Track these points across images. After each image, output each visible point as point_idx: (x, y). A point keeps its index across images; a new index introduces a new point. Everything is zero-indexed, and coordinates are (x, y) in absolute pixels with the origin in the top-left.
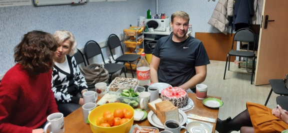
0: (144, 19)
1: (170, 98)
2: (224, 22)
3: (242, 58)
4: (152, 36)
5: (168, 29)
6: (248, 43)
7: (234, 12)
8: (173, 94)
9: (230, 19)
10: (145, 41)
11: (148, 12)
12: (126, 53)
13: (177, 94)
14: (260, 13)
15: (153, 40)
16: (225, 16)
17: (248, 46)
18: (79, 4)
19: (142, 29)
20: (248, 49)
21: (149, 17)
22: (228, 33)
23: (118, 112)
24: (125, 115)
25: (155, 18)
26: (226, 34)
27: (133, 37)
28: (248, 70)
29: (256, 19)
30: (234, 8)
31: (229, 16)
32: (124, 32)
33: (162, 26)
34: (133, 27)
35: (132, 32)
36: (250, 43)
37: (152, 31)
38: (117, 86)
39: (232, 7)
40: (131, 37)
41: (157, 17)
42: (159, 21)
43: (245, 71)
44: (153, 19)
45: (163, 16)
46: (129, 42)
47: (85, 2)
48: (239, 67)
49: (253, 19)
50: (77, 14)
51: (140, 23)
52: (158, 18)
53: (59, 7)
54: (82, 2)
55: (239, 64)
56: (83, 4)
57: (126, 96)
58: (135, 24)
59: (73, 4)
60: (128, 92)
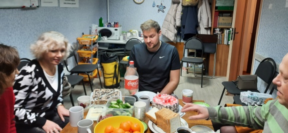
0: (97, 27)
1: (165, 106)
2: (173, 32)
3: (189, 65)
4: (105, 45)
5: (122, 37)
6: (195, 51)
7: (181, 23)
8: (166, 102)
9: (178, 29)
10: (99, 50)
11: (101, 20)
12: (79, 63)
13: (169, 101)
14: (203, 25)
15: (107, 49)
16: (175, 26)
17: (195, 53)
18: (31, 8)
19: (97, 37)
20: (195, 56)
21: (101, 25)
22: (177, 42)
23: (125, 125)
24: (133, 128)
25: (108, 26)
26: (175, 43)
27: (86, 45)
28: (196, 74)
29: (200, 30)
30: (181, 19)
31: (177, 27)
32: (77, 40)
33: (115, 35)
34: (86, 36)
35: (86, 40)
36: (197, 50)
37: (105, 40)
38: (100, 99)
39: (180, 18)
40: (83, 45)
41: (109, 25)
42: (112, 29)
43: (193, 76)
44: (106, 27)
45: (116, 24)
46: (82, 51)
47: (38, 7)
48: (188, 73)
49: (198, 29)
50: (28, 20)
51: (92, 31)
52: (111, 26)
53: (7, 10)
54: (34, 6)
55: (187, 70)
56: (34, 8)
57: (116, 108)
58: (87, 33)
59: (23, 8)
60: (116, 104)
